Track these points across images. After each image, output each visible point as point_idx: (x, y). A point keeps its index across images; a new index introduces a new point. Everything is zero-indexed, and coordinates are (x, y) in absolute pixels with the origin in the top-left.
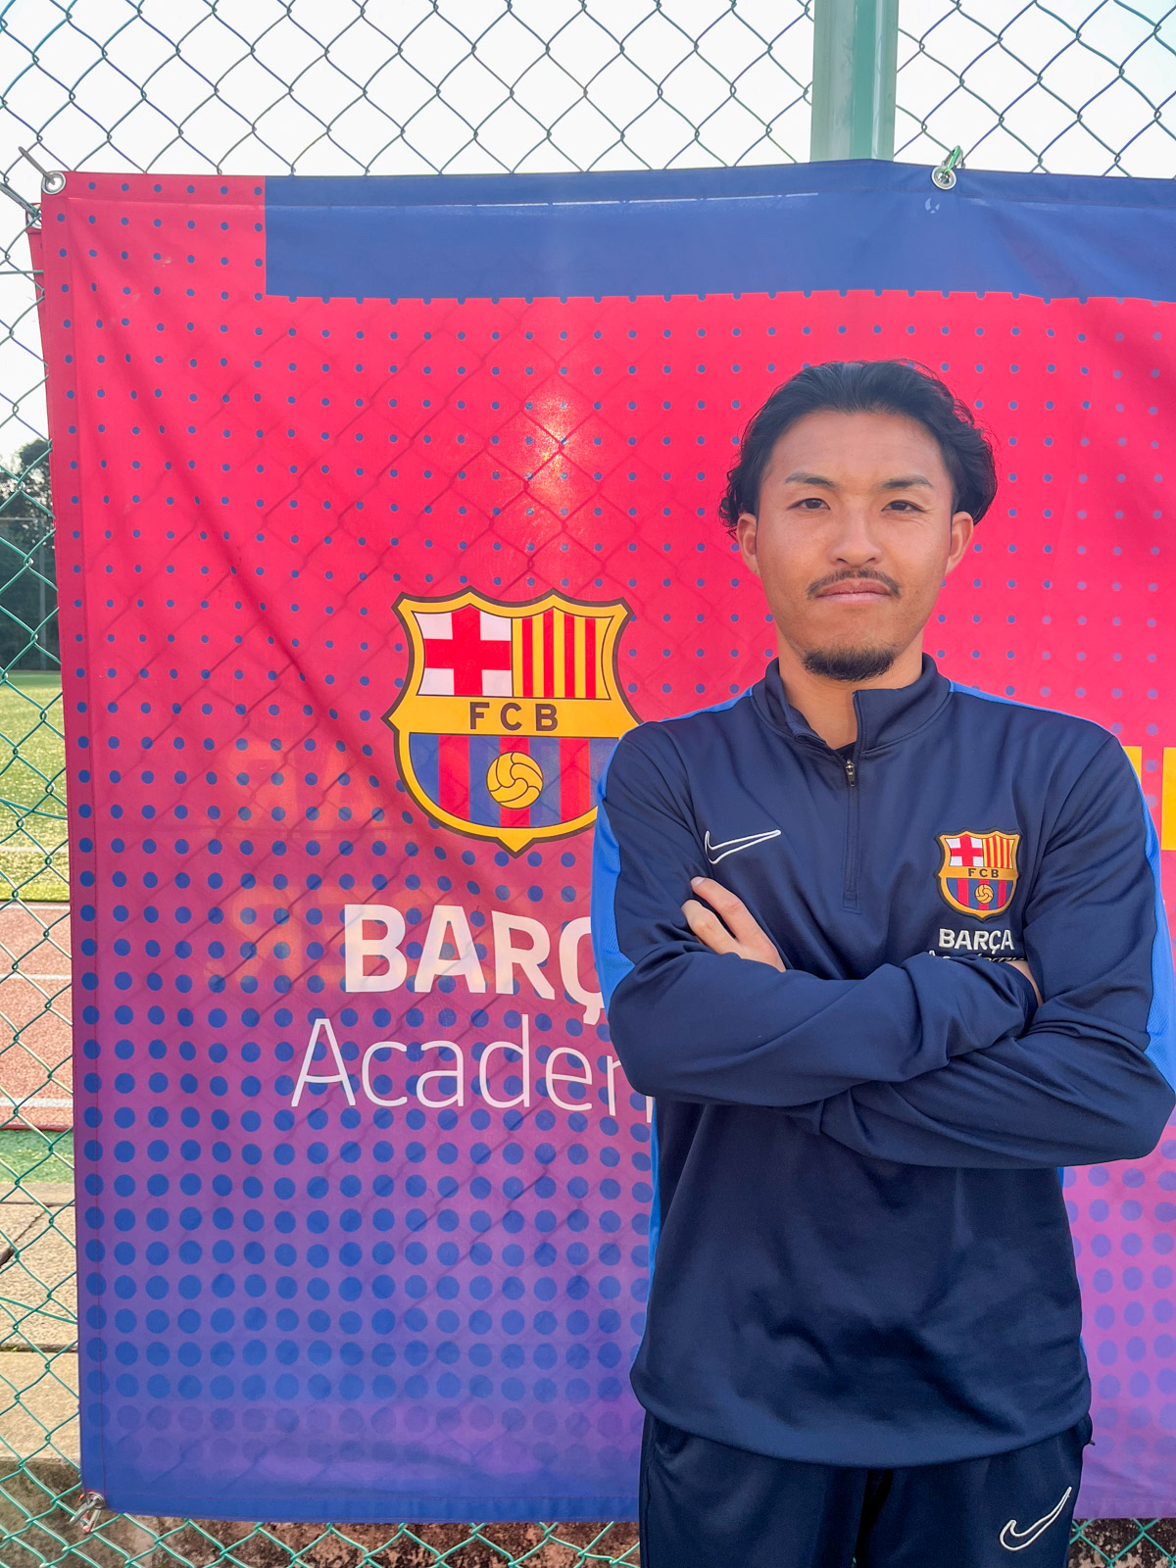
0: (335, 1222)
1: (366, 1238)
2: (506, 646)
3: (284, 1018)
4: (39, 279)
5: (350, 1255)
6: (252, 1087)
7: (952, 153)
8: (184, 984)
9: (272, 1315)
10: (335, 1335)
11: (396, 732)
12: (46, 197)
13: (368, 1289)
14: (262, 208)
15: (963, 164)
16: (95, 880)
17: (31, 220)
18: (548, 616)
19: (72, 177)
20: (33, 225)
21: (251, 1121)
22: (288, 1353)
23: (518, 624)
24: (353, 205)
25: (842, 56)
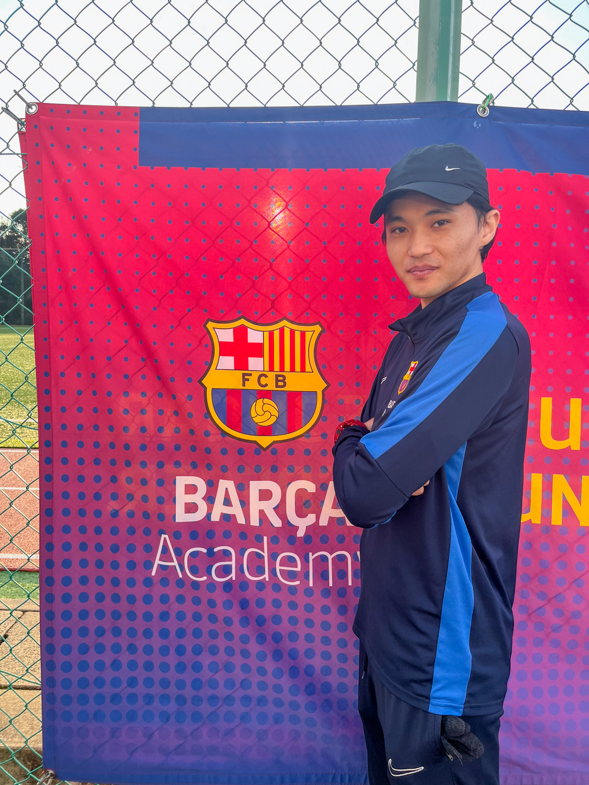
0: (173, 633)
1: (188, 642)
2: (260, 346)
3: (147, 532)
4: (24, 158)
5: (180, 650)
6: (132, 565)
7: (488, 97)
8: (98, 514)
9: (141, 681)
10: (172, 690)
11: (205, 388)
12: (28, 116)
13: (189, 668)
14: (139, 122)
15: (493, 103)
16: (52, 462)
17: (20, 127)
18: (282, 331)
19: (41, 105)
20: (22, 130)
21: (131, 583)
22: (149, 699)
23: (267, 334)
24: (184, 122)
25: (433, 48)
